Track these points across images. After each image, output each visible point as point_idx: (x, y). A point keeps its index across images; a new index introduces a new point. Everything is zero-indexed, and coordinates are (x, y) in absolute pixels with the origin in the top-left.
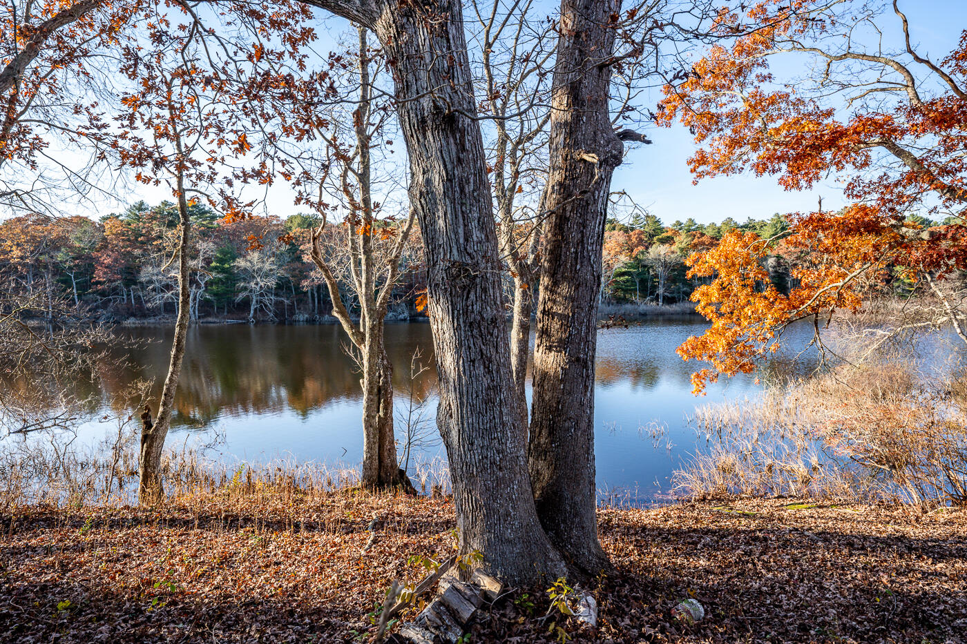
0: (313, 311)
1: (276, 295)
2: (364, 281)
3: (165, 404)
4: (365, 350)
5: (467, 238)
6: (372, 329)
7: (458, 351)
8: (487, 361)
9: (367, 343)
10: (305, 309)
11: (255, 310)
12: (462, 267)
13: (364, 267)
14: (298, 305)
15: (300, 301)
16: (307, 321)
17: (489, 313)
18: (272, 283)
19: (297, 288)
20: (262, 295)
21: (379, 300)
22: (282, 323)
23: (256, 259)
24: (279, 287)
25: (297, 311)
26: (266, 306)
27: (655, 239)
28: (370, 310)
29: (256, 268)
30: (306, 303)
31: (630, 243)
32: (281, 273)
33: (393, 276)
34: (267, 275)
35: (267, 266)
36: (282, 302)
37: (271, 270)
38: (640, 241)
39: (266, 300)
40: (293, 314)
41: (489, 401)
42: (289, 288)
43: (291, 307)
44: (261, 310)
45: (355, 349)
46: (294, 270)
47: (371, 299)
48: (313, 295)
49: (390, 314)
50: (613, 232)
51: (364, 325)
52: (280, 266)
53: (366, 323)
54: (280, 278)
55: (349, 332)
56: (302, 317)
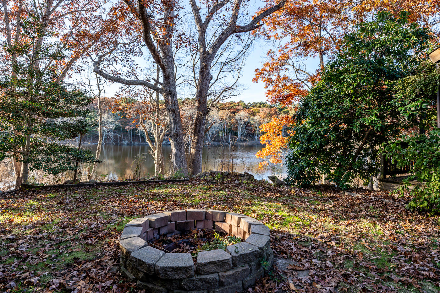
0: (130, 140)
1: (114, 132)
2: (156, 131)
3: (94, 167)
4: (156, 152)
5: (177, 129)
6: (158, 146)
7: (175, 147)
8: (180, 150)
9: (157, 150)
10: (127, 139)
11: (105, 139)
12: (176, 134)
13: (156, 128)
14: (124, 137)
15: (124, 136)
16: (128, 144)
17: (180, 141)
18: (113, 127)
19: (123, 129)
20: (108, 132)
21: (161, 137)
22: (117, 145)
23: (106, 117)
24: (116, 129)
25: (123, 140)
26: (110, 137)
27: (282, 111)
28: (158, 140)
29: (106, 121)
30: (127, 136)
31: (271, 113)
32: (117, 123)
33: (165, 130)
34: (110, 124)
35: (111, 120)
36: (117, 136)
37: (112, 122)
38: (276, 112)
39: (110, 134)
40: (121, 141)
41: (180, 156)
42: (120, 130)
43: (121, 138)
44: (108, 139)
45: (153, 152)
46: (123, 122)
47: (158, 137)
48: (130, 133)
49: (164, 142)
50: (264, 108)
51: (156, 145)
52: (117, 120)
53: (157, 144)
54: (116, 125)
55: (151, 147)
56: (125, 142)
